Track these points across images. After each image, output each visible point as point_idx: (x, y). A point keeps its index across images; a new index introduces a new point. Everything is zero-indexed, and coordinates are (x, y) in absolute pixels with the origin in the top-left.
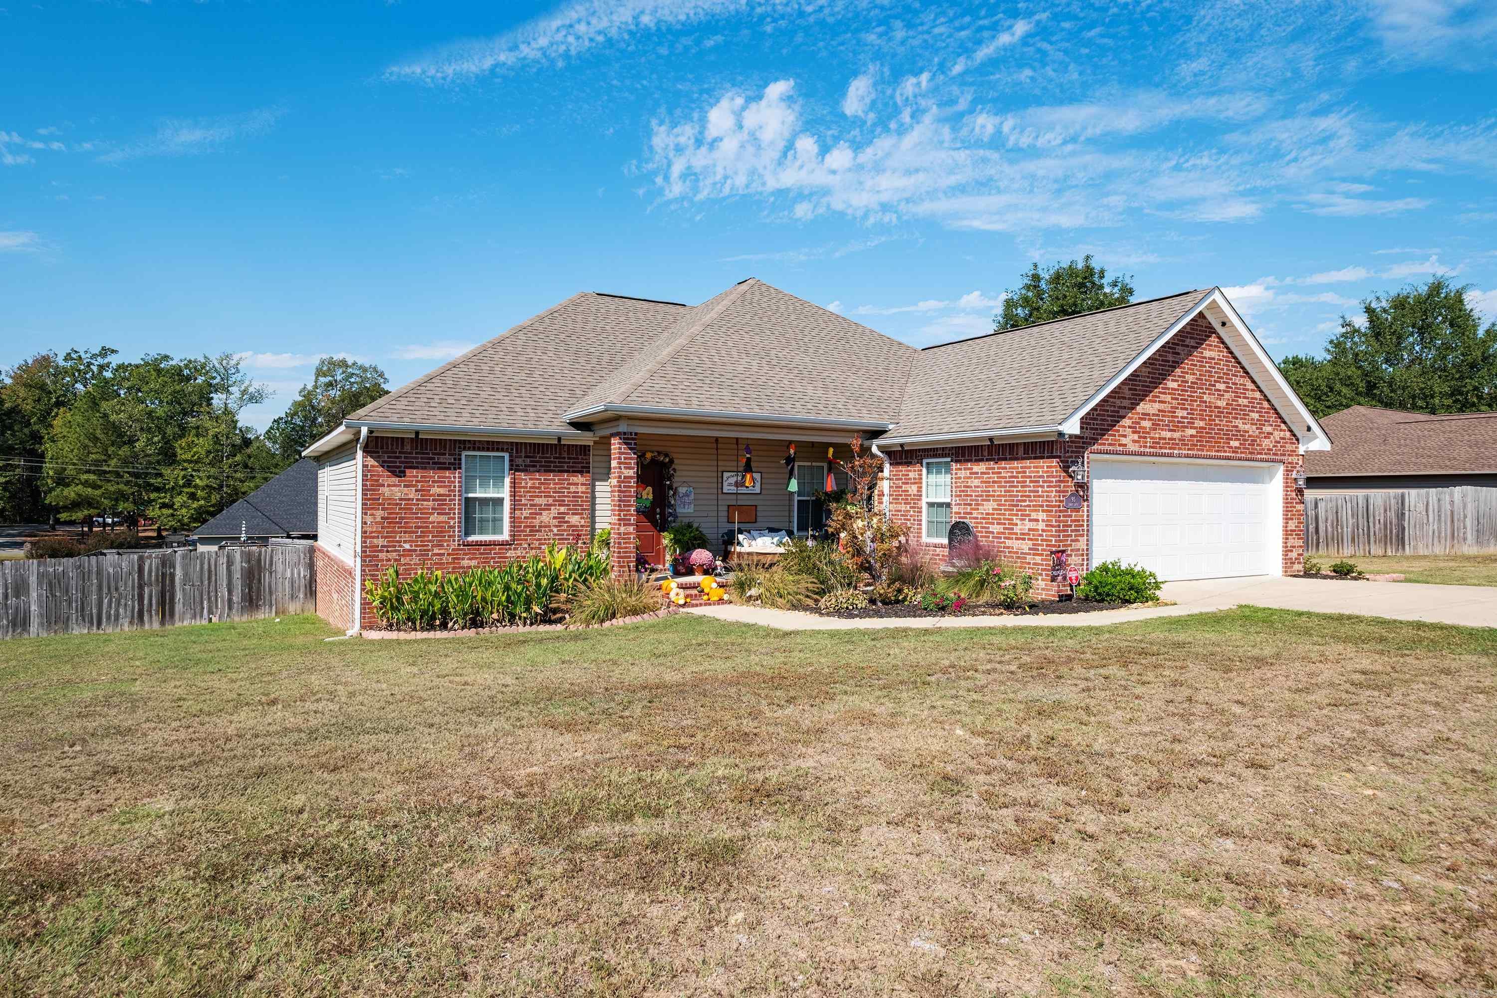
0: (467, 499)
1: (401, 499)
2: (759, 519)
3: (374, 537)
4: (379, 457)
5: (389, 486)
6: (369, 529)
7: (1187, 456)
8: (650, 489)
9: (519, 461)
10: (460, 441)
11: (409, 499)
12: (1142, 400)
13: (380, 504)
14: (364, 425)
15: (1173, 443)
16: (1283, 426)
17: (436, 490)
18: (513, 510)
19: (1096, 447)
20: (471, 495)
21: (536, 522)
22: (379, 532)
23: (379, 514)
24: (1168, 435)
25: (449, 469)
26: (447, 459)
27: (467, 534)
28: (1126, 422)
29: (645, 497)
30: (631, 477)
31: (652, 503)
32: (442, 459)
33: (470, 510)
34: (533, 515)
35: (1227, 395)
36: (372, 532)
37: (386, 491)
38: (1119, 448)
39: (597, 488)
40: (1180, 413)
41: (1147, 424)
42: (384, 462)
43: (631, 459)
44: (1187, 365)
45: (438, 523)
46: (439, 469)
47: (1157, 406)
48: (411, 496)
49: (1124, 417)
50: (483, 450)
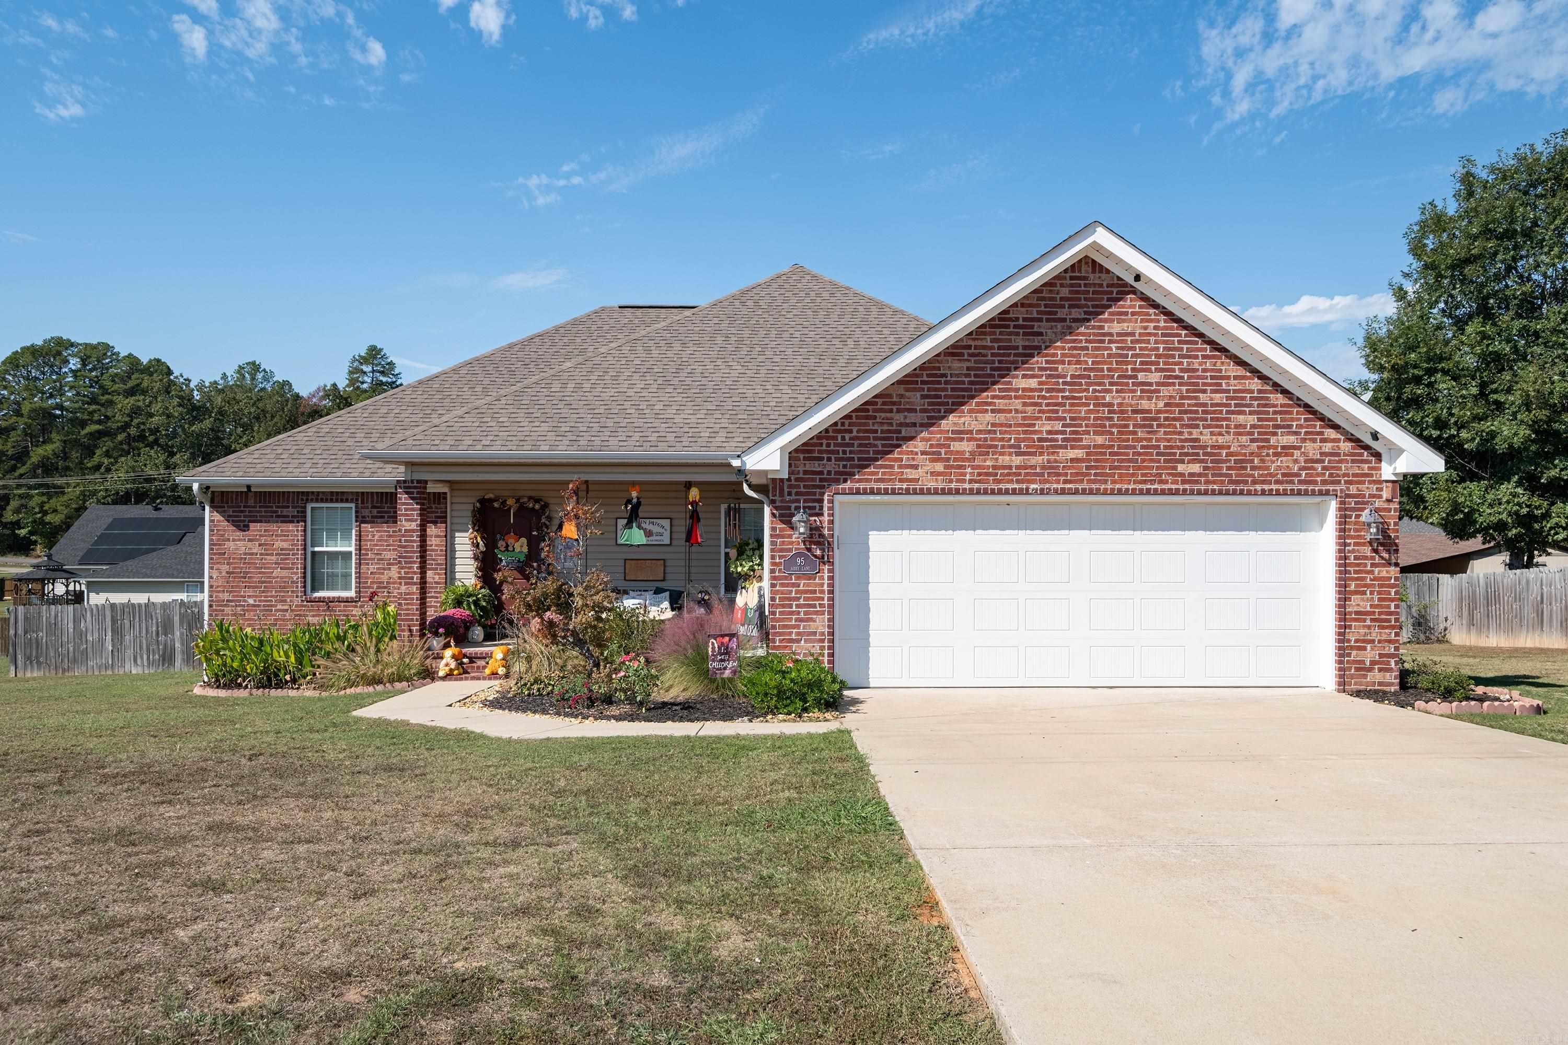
0: (314, 553)
1: (245, 554)
2: (668, 577)
3: (219, 592)
4: (224, 511)
5: (234, 540)
6: (215, 584)
7: (1063, 492)
8: (524, 540)
9: (366, 512)
10: (303, 492)
11: (252, 554)
12: (952, 411)
13: (225, 559)
14: (196, 481)
15: (1025, 474)
16: (1331, 433)
17: (279, 544)
18: (359, 564)
19: (848, 485)
20: (317, 549)
21: (384, 578)
22: (225, 587)
23: (225, 568)
24: (1017, 460)
25: (292, 522)
26: (291, 512)
27: (314, 589)
28: (918, 445)
29: (517, 549)
30: (413, 531)
31: (526, 556)
32: (285, 512)
33: (317, 566)
34: (381, 571)
35: (1165, 391)
36: (218, 587)
37: (231, 545)
38: (898, 485)
39: (457, 540)
40: (1044, 426)
41: (966, 447)
42: (229, 516)
43: (413, 510)
44: (1060, 349)
45: (282, 578)
46: (282, 522)
47: (989, 417)
48: (255, 551)
49: (912, 438)
50: (327, 501)
